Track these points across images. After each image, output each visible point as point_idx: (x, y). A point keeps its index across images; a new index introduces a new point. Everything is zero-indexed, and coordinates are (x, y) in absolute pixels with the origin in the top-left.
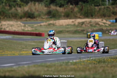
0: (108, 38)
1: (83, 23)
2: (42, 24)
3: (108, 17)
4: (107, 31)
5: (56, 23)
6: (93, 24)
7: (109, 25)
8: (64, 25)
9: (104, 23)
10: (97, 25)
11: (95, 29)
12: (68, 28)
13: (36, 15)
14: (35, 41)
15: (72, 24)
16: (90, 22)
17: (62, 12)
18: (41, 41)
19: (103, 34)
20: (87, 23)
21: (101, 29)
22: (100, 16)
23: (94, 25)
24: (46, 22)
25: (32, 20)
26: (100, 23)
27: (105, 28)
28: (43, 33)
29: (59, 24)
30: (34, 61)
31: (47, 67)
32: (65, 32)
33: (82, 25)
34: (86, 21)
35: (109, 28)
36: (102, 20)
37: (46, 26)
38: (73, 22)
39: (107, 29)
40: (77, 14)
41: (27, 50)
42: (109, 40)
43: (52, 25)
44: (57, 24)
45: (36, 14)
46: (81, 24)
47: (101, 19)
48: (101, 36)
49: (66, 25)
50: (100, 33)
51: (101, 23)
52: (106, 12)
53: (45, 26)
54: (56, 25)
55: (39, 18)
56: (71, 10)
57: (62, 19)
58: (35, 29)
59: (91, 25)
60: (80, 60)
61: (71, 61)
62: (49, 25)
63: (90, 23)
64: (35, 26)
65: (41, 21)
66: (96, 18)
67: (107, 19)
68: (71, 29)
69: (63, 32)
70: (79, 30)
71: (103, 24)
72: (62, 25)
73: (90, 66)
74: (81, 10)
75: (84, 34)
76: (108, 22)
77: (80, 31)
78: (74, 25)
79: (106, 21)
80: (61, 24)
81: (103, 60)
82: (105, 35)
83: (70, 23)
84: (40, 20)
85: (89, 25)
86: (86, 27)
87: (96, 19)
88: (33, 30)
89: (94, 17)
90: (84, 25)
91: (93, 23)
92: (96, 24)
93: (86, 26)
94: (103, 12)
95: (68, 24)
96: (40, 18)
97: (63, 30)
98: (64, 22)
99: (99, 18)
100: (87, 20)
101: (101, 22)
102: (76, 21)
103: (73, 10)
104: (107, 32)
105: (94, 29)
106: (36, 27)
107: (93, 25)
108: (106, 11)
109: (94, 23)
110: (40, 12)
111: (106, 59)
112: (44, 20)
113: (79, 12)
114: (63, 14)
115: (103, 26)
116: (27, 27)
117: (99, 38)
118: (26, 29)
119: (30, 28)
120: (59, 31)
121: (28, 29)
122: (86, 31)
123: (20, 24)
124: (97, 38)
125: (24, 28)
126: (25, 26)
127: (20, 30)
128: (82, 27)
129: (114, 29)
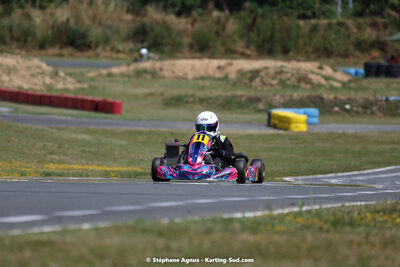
0: (340, 132)
1: (255, 73)
2: (115, 70)
3: (339, 59)
4: (336, 105)
5: (161, 69)
6: (289, 79)
7: (345, 85)
8: (190, 77)
9: (327, 78)
10: (303, 85)
11: (296, 95)
12: (203, 88)
13: (93, 39)
14: (91, 127)
15: (218, 75)
16: (280, 72)
17: (184, 32)
18: (109, 128)
19: (321, 114)
20: (267, 74)
21: (315, 97)
22: (313, 52)
23: (293, 81)
24: (128, 65)
25: (79, 54)
26: (312, 76)
27: (331, 97)
28: (118, 101)
29: (173, 72)
30: (110, 208)
31: (161, 233)
32: (193, 102)
33: (251, 79)
34: (266, 68)
35: (342, 96)
36: (321, 68)
37: (129, 76)
38: (219, 68)
39: (336, 98)
40: (234, 42)
41: (62, 158)
42: (343, 136)
43: (149, 76)
44: (166, 73)
45: (95, 33)
46: (249, 75)
47: (317, 64)
48: (315, 120)
49: (196, 79)
50: (314, 111)
51: (315, 78)
52: (335, 40)
53: (126, 79)
54: (163, 78)
55: (104, 49)
56: (215, 28)
57: (185, 58)
58: (90, 86)
59: (282, 83)
60: (267, 213)
61: (239, 215)
62: (139, 73)
63: (279, 76)
64: (91, 74)
65: (112, 58)
66: (299, 57)
67: (338, 64)
68: (215, 93)
69: (187, 102)
70: (242, 96)
71: (323, 82)
72: (184, 78)
73: (309, 237)
74: (251, 27)
75: (259, 111)
76: (339, 76)
77: (244, 99)
78: (226, 78)
79: (335, 70)
80: (180, 74)
81: (346, 217)
82: (331, 118)
83: (211, 73)
84: (107, 57)
85: (275, 82)
86: (265, 88)
87: (298, 61)
88: (83, 89)
89: (291, 54)
90: (258, 80)
91: (289, 75)
92: (299, 80)
93: (264, 84)
94: (325, 38)
95: (202, 73)
96: (108, 48)
97: (186, 96)
98: (189, 67)
99: (308, 59)
100: (271, 64)
101: (318, 74)
102: (230, 65)
103: (224, 29)
104: (336, 109)
105: (291, 96)
106: (92, 79)
107: (288, 82)
108: (333, 36)
109: (293, 75)
110: (110, 27)
111: (355, 214)
112: (121, 56)
113: (242, 37)
114: (186, 41)
115: (324, 86)
116: (64, 79)
117: (309, 128)
118: (60, 86)
119: (74, 81)
120: (173, 98)
121: (67, 85)
122: (264, 101)
123: (39, 67)
124: (303, 128)
125: (53, 81)
126: (55, 74)
127: (38, 88)
128: (251, 87)
129: (361, 101)
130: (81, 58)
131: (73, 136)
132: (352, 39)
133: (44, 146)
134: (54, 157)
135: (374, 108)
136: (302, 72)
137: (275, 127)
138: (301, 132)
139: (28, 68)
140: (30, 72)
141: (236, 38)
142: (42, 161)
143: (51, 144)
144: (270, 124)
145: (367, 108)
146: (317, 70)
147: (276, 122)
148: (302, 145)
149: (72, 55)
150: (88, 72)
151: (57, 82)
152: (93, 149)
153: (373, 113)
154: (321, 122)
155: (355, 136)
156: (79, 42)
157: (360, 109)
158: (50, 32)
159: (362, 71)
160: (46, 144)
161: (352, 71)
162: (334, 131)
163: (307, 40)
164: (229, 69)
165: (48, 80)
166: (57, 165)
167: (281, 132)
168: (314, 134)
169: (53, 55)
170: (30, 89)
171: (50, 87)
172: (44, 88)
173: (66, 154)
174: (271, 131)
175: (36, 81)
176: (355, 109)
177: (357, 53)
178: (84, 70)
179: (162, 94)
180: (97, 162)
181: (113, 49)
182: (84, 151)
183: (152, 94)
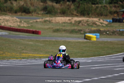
0: (106, 41)
1: (80, 22)
2: (38, 20)
3: (105, 17)
5: (52, 20)
6: (90, 23)
7: (107, 25)
9: (101, 23)
12: (64, 26)
14: (32, 39)
15: (69, 22)
16: (87, 21)
17: (58, 8)
19: (100, 35)
20: (83, 22)
21: (98, 30)
22: (97, 15)
25: (27, 15)
26: (97, 23)
27: (103, 30)
28: (40, 31)
29: (55, 21)
32: (62, 31)
33: (79, 23)
34: (83, 20)
36: (99, 20)
37: (42, 22)
38: (69, 20)
40: (73, 11)
42: (107, 42)
43: (48, 22)
44: (53, 21)
45: (32, 8)
46: (78, 22)
48: (98, 37)
49: (62, 23)
50: (98, 34)
53: (41, 23)
54: (52, 23)
55: (34, 13)
56: (68, 7)
57: (59, 17)
58: (31, 25)
59: (88, 25)
62: (45, 21)
68: (68, 28)
69: (60, 31)
70: (76, 29)
72: (59, 23)
74: (78, 7)
75: (81, 34)
76: (105, 22)
77: (77, 30)
78: (71, 23)
79: (103, 21)
80: (58, 21)
82: (103, 36)
83: (67, 21)
84: (35, 16)
85: (86, 24)
87: (93, 18)
88: (29, 26)
90: (81, 24)
91: (90, 22)
92: (93, 24)
93: (82, 25)
94: (100, 10)
95: (64, 21)
96: (36, 13)
97: (60, 29)
98: (60, 19)
99: (96, 17)
100: (85, 19)
102: (72, 19)
103: (70, 7)
104: (104, 33)
105: (91, 29)
106: (32, 23)
107: (90, 24)
108: (102, 10)
109: (91, 22)
112: (40, 15)
113: (75, 10)
115: (100, 25)
116: (23, 23)
117: (97, 40)
118: (22, 25)
119: (26, 24)
120: (56, 30)
121: (24, 25)
122: (83, 31)
123: (16, 20)
124: (95, 39)
125: (20, 24)
126: (21, 22)
127: (16, 26)
128: (79, 26)
129: (112, 31)
130: (28, 16)
131: (28, 43)
132: (109, 10)
133: (21, 47)
134: (24, 51)
135: (116, 33)
136: (94, 21)
137: (87, 39)
138: (94, 41)
139: (13, 20)
140: (13, 21)
141: (74, 10)
142: (20, 53)
143: (22, 47)
144: (85, 38)
145: (114, 33)
146: (98, 21)
147: (87, 38)
148: (95, 45)
149: (25, 15)
150: (30, 21)
151: (21, 24)
152: (35, 48)
153: (115, 35)
154: (100, 38)
155: (111, 42)
156: (27, 11)
157: (112, 33)
158: (18, 8)
159: (111, 20)
160: (21, 46)
161: (109, 21)
162: (104, 40)
163: (95, 11)
164: (72, 20)
165: (19, 24)
166: (25, 54)
167: (89, 41)
168: (98, 42)
169: (19, 15)
170: (13, 26)
171: (19, 26)
172: (17, 26)
173: (27, 50)
174: (85, 40)
175: (15, 24)
176: (110, 33)
177: (110, 15)
178: (29, 20)
179: (52, 28)
180: (36, 53)
181: (37, 13)
182: (32, 49)
183: (49, 28)
